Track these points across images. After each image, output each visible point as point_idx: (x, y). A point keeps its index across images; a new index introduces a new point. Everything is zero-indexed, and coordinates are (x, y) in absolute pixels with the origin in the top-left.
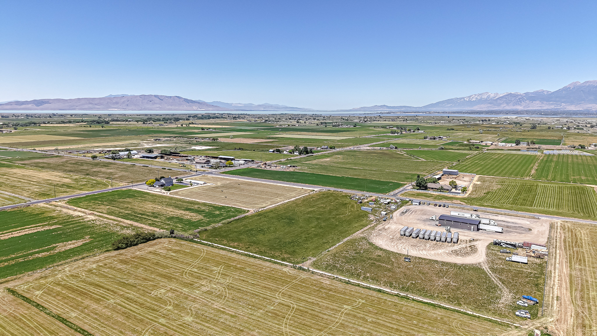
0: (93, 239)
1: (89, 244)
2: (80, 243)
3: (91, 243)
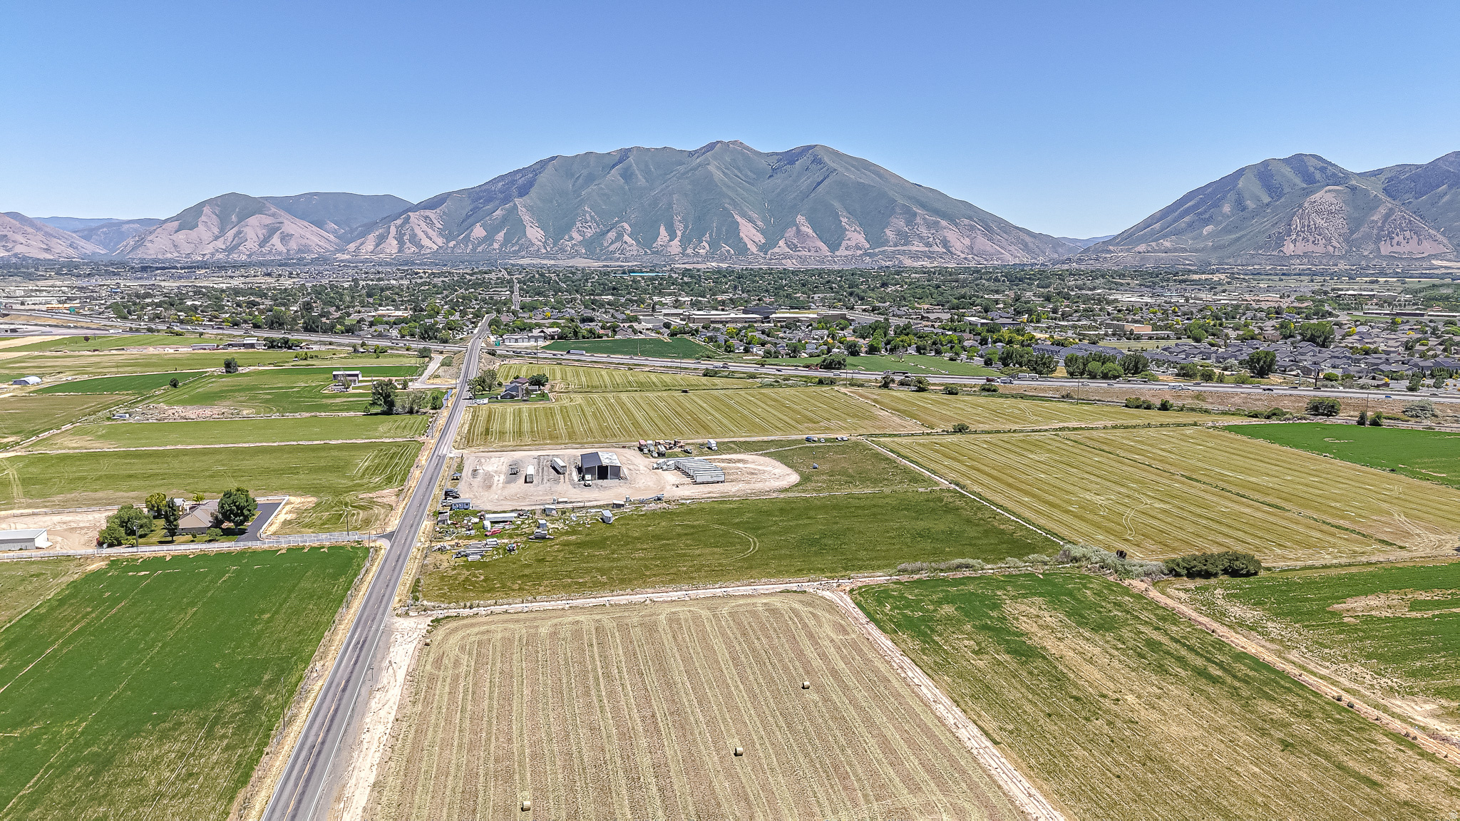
0: (1328, 609)
1: (1327, 598)
2: (1356, 605)
3: (1325, 601)
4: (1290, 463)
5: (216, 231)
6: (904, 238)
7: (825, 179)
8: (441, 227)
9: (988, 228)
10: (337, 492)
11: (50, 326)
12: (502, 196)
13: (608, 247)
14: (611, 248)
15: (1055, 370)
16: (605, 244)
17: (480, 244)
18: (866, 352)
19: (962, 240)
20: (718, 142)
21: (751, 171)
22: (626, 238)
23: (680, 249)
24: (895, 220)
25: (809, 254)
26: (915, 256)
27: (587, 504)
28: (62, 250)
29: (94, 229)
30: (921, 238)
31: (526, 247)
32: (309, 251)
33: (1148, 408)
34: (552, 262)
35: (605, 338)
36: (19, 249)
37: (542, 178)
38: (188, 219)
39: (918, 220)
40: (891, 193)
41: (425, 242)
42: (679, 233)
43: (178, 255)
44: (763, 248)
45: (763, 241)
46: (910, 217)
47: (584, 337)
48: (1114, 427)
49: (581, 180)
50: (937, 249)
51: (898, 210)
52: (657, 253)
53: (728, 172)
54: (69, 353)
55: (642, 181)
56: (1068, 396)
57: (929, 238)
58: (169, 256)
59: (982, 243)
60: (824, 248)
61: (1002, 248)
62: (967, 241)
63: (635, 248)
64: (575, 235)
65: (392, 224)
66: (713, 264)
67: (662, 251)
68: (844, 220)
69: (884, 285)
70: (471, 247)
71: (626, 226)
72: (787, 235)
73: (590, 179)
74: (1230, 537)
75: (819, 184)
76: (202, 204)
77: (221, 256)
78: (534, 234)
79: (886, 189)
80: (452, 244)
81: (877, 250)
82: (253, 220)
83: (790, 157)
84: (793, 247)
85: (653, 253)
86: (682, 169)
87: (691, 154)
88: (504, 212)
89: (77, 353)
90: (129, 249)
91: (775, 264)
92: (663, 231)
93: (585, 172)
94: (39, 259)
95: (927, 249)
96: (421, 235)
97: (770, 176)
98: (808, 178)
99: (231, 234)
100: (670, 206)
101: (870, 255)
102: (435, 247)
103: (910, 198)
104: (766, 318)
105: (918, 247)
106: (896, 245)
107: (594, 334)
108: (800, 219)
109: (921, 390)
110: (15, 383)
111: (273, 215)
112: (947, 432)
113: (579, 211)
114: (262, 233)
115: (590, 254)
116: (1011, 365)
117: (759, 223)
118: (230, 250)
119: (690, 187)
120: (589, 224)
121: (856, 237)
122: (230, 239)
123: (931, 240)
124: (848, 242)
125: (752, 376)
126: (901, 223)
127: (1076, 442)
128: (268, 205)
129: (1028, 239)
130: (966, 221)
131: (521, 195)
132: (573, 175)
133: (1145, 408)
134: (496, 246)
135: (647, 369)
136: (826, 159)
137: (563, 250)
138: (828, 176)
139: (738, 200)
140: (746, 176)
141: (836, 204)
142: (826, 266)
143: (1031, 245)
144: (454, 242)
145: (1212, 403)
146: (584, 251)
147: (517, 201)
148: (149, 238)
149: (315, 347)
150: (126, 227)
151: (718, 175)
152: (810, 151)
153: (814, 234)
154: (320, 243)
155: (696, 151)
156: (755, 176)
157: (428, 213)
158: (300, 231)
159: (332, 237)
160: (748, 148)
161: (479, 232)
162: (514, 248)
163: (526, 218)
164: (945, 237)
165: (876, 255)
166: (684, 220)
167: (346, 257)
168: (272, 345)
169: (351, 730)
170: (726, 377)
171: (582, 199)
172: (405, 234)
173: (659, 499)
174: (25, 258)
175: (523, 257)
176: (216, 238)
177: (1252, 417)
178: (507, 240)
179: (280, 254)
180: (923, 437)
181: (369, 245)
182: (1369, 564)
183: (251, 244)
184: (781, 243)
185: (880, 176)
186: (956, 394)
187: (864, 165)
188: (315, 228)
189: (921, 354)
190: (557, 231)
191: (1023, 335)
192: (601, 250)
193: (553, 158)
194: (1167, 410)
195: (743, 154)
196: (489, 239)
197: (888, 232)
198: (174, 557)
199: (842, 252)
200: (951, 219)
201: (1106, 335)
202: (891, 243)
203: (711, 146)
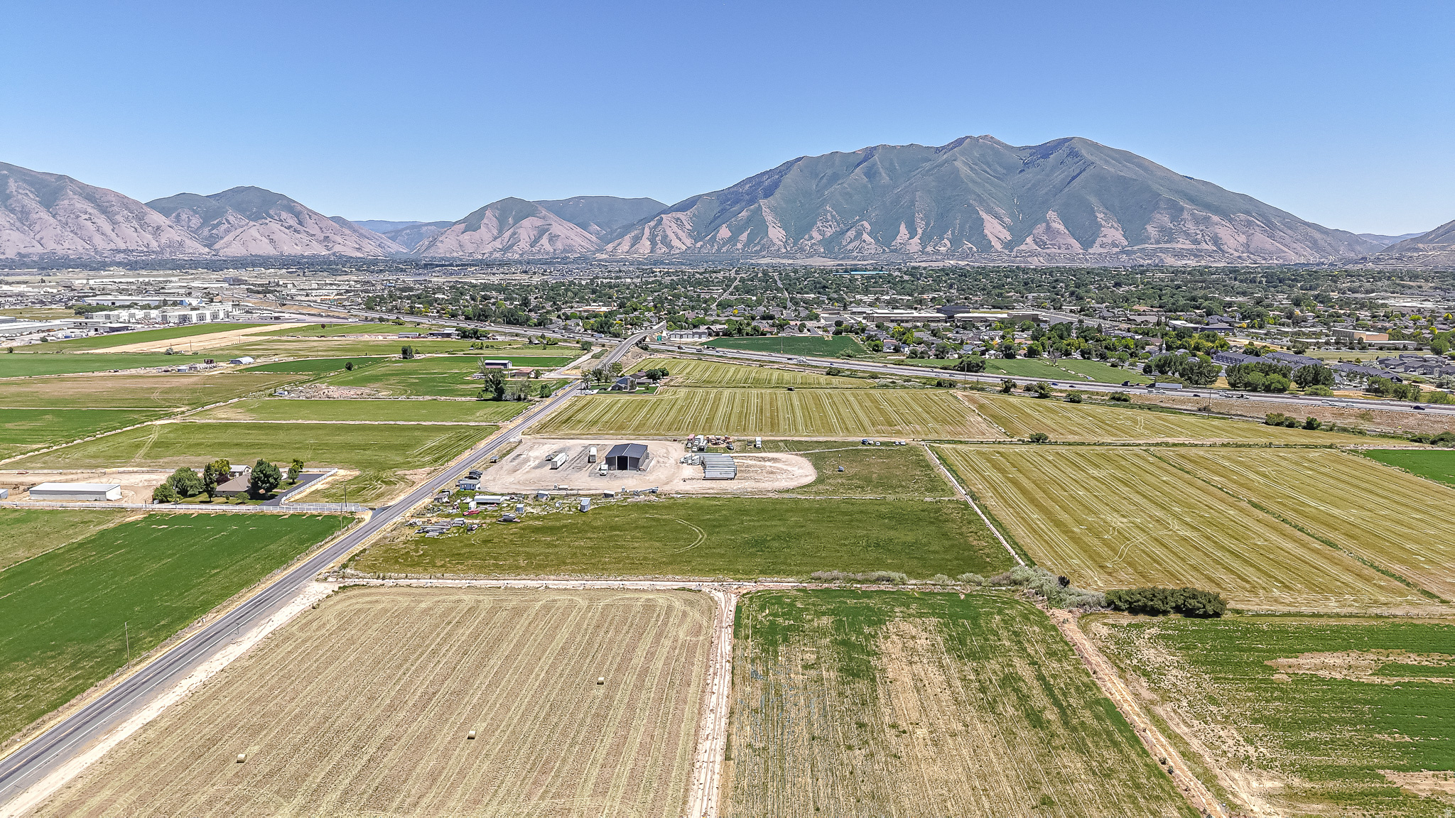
0: (1266, 663)
1: (1280, 650)
2: (1308, 662)
3: (1272, 653)
4: (1405, 496)
5: (495, 232)
6: (1168, 235)
7: (1080, 173)
8: (691, 228)
9: (1269, 224)
10: (383, 467)
11: (309, 314)
12: (747, 197)
13: (847, 245)
14: (850, 247)
15: (1215, 381)
16: (844, 243)
17: (724, 244)
18: (1025, 355)
19: (1236, 236)
20: (967, 137)
21: (1000, 166)
22: (865, 236)
23: (920, 247)
24: (1158, 216)
25: (1059, 251)
26: (1179, 254)
27: (580, 492)
28: (371, 249)
29: (400, 231)
30: (1187, 235)
31: (766, 248)
32: (572, 251)
33: (1291, 425)
34: (791, 261)
35: (768, 336)
36: (337, 248)
37: (788, 179)
38: (472, 222)
39: (1186, 215)
40: (1155, 187)
41: (676, 243)
42: (920, 231)
43: (462, 253)
44: (1009, 245)
45: (1009, 238)
46: (1176, 211)
47: (747, 334)
48: (1223, 445)
49: (824, 180)
50: (1206, 247)
51: (1162, 205)
52: (895, 251)
53: (976, 167)
54: (301, 338)
55: (885, 179)
56: (1205, 409)
57: (1197, 234)
58: (455, 254)
59: (1261, 240)
60: (1076, 245)
61: (1285, 245)
62: (1243, 239)
63: (873, 246)
64: (815, 234)
65: (646, 226)
66: (951, 262)
67: (900, 249)
68: (1100, 216)
69: (1117, 285)
70: (716, 247)
71: (866, 224)
72: (1035, 231)
73: (835, 178)
74: (1232, 572)
75: (1073, 178)
76: (485, 208)
77: (498, 255)
78: (776, 234)
79: (1150, 182)
80: (699, 245)
81: (1135, 248)
82: (526, 223)
83: (1045, 151)
84: (1042, 244)
85: (892, 251)
86: (927, 165)
87: (938, 150)
88: (749, 213)
89: (307, 339)
90: (423, 248)
91: (1020, 262)
92: (903, 229)
93: (829, 172)
94: (352, 257)
95: (1194, 247)
96: (672, 236)
97: (1021, 171)
98: (1063, 172)
99: (507, 235)
100: (912, 202)
101: (1128, 253)
102: (684, 248)
103: (1177, 192)
104: (949, 317)
105: (1183, 244)
106: (1158, 242)
107: (758, 331)
108: (1051, 215)
109: (1043, 396)
110: (232, 362)
111: (544, 218)
112: (1023, 441)
113: (821, 211)
114: (533, 233)
115: (829, 253)
116: (1170, 373)
117: (1006, 219)
118: (505, 250)
119: (934, 184)
120: (830, 223)
121: (1113, 233)
122: (506, 240)
123: (1199, 236)
124: (1104, 239)
125: (874, 376)
126: (1165, 219)
127: (1159, 458)
128: (540, 208)
129: (1317, 235)
130: (1243, 216)
131: (766, 196)
132: (817, 175)
133: (1287, 426)
134: (739, 246)
135: (776, 366)
136: (1084, 152)
137: (802, 250)
138: (1084, 170)
139: (986, 195)
140: (995, 171)
141: (1093, 200)
142: (1076, 265)
143: (1321, 243)
144: (701, 243)
145: (1379, 424)
146: (822, 250)
147: (762, 202)
148: (440, 239)
149: (500, 338)
150: (425, 229)
151: (964, 170)
152: (1066, 144)
153: (1065, 231)
154: (583, 244)
155: (943, 148)
156: (1005, 172)
157: (680, 215)
158: (565, 231)
159: (594, 238)
160: (999, 143)
161: (724, 232)
162: (755, 249)
163: (769, 218)
164: (1216, 234)
165: (1135, 253)
166: (926, 218)
167: (604, 256)
168: (464, 335)
169: (177, 674)
170: (848, 376)
171: (825, 199)
172: (657, 235)
173: (653, 492)
174: (341, 256)
175: (764, 257)
176: (495, 238)
177: (1416, 441)
178: (750, 240)
179: (548, 253)
180: (993, 445)
181: (625, 246)
182: (1378, 616)
183: (524, 244)
184: (1029, 240)
185: (1146, 169)
186: (1079, 402)
187: (1127, 157)
188: (579, 230)
189: (1085, 358)
190: (798, 231)
191: (1213, 342)
192: (839, 249)
193: (799, 159)
194: (1313, 428)
195: (993, 148)
196: (733, 239)
197: (1149, 228)
198: (200, 515)
199: (1096, 249)
200: (1225, 214)
201: (1327, 343)
202: (1153, 240)
203: (959, 142)
